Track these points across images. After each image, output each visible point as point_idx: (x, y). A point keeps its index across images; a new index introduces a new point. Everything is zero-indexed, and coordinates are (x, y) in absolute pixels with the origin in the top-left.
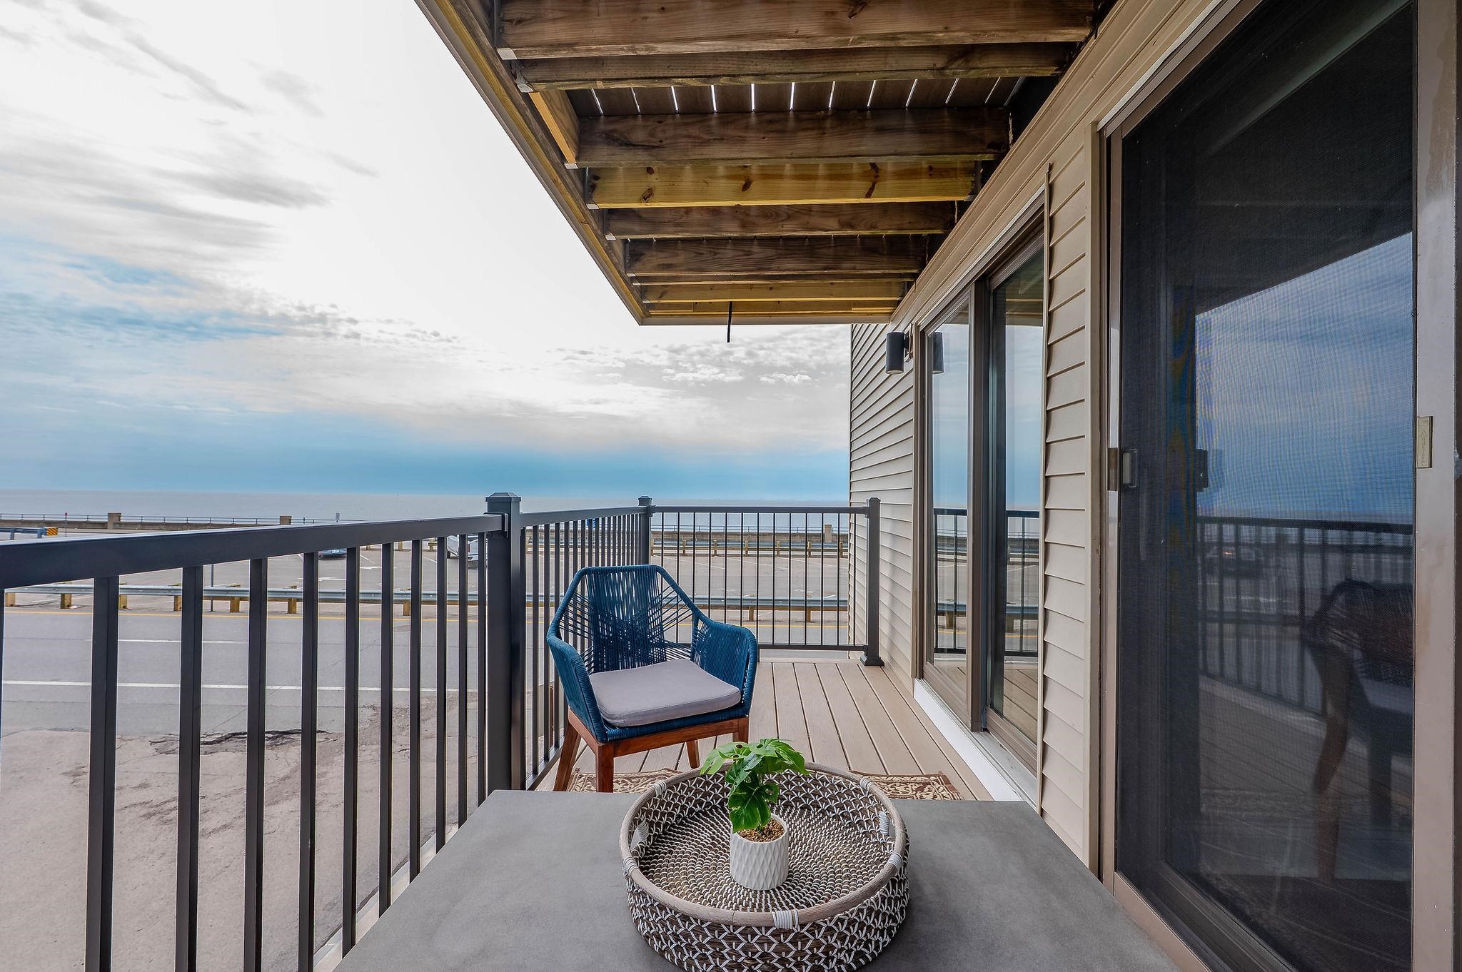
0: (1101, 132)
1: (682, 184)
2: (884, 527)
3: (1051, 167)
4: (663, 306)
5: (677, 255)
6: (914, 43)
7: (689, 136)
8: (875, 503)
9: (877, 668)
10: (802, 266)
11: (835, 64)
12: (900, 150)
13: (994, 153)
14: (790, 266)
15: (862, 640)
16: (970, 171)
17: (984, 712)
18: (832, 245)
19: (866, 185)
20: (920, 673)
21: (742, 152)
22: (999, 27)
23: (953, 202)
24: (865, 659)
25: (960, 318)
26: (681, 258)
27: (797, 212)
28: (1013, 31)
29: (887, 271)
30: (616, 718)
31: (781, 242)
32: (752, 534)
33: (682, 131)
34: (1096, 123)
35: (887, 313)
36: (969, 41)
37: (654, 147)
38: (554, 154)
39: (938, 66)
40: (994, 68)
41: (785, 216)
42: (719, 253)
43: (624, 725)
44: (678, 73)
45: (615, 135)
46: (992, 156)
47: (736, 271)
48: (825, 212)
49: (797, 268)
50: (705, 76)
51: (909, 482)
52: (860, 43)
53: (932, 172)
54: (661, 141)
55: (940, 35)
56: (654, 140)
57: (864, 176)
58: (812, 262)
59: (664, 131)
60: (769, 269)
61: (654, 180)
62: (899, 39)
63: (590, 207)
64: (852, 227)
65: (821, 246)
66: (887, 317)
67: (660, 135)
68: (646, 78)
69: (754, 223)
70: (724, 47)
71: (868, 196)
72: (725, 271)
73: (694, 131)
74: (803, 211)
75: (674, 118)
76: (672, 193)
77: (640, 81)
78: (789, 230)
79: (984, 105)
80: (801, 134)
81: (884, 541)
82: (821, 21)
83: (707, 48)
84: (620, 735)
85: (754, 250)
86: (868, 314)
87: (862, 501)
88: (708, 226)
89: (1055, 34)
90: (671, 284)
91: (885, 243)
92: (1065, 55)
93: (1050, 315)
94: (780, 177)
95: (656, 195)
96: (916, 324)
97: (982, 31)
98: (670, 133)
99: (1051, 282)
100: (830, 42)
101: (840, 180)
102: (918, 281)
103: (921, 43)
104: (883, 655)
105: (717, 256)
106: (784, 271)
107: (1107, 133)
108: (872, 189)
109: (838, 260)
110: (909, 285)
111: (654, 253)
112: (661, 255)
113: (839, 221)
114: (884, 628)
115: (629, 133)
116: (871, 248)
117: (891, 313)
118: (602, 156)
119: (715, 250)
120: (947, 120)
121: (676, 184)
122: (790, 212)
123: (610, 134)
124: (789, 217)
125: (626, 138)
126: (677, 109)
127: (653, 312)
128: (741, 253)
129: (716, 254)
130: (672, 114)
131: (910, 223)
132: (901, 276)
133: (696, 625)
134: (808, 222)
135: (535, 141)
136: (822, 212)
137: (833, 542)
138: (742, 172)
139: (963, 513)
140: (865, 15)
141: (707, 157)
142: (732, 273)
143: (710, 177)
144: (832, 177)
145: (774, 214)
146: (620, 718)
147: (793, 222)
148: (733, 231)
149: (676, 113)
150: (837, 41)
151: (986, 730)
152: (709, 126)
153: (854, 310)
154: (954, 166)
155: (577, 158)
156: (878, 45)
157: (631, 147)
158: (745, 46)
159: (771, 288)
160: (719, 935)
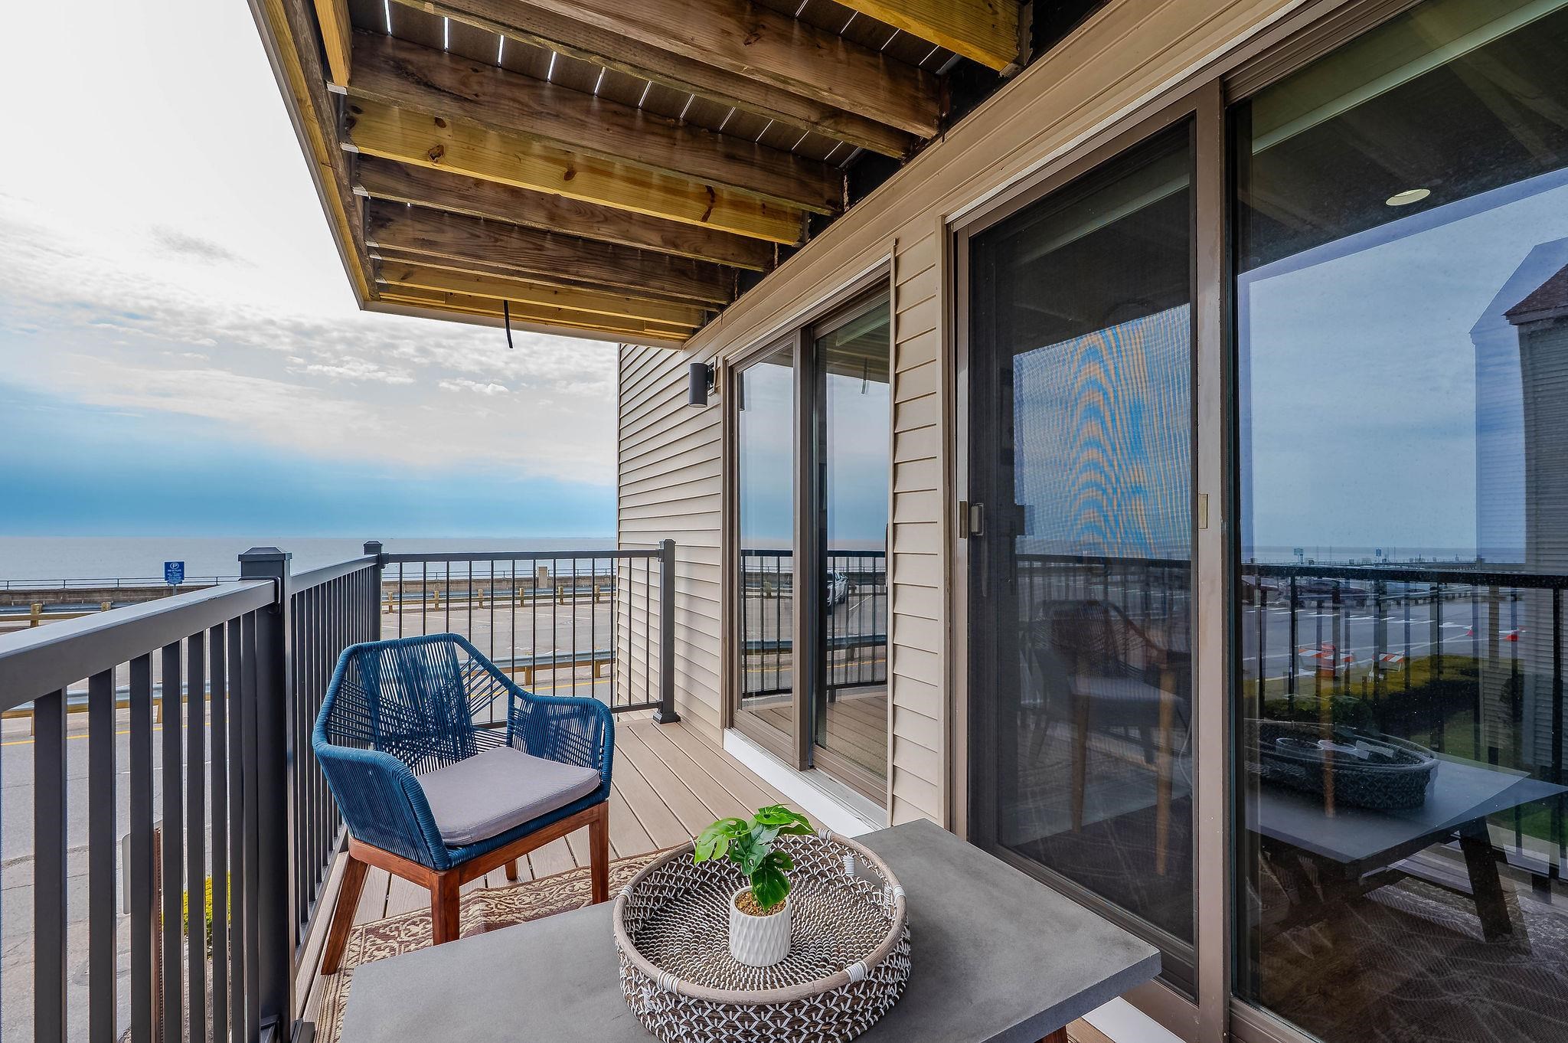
0: (948, 226)
1: (486, 151)
2: (680, 571)
3: (897, 241)
4: (400, 290)
5: (443, 232)
6: (801, 92)
7: (514, 100)
8: (670, 545)
9: (674, 724)
10: (605, 276)
11: (718, 84)
12: (753, 184)
13: (832, 210)
14: (591, 273)
15: (656, 696)
16: (799, 218)
17: (812, 749)
18: (639, 258)
19: (704, 208)
20: (730, 722)
21: (583, 138)
22: (871, 104)
23: (773, 243)
24: (659, 717)
25: (784, 359)
26: (448, 236)
27: (615, 215)
28: (883, 112)
29: (696, 298)
30: (459, 835)
31: (580, 242)
32: (441, 582)
33: (504, 90)
34: (944, 217)
35: (680, 339)
36: (846, 108)
37: (466, 99)
38: (316, 68)
39: (812, 119)
40: (857, 137)
41: (602, 218)
42: (501, 240)
43: (471, 841)
44: (541, 32)
45: (410, 67)
46: (829, 212)
47: (524, 267)
48: (646, 223)
49: (599, 276)
50: (574, 47)
51: (717, 522)
52: (753, 74)
53: (766, 210)
54: (477, 95)
55: (825, 94)
56: (468, 91)
57: (699, 198)
58: (617, 272)
59: (481, 84)
60: (567, 272)
61: (445, 136)
62: (789, 84)
63: (345, 147)
64: (676, 246)
65: (627, 257)
66: (678, 343)
67: (476, 88)
68: (497, 22)
69: (564, 218)
70: (610, 25)
71: (705, 219)
72: (509, 263)
73: (523, 95)
74: (623, 217)
75: (495, 71)
76: (470, 158)
77: (487, 22)
78: (604, 234)
79: (823, 161)
80: (648, 137)
81: (680, 587)
82: (717, 37)
83: (590, 19)
84: (467, 855)
85: (547, 246)
86: (660, 338)
87: (655, 542)
88: (505, 208)
89: (911, 125)
90: (428, 265)
91: (694, 268)
92: (913, 146)
93: (897, 376)
94: (610, 175)
95: (448, 156)
96: (724, 358)
97: (860, 104)
98: (490, 88)
99: (897, 347)
100: (724, 62)
101: (676, 195)
102: (725, 312)
103: (806, 94)
104: (679, 710)
105: (498, 244)
106: (584, 277)
107: (955, 228)
108: (708, 213)
109: (645, 276)
110: (711, 316)
111: (409, 222)
112: (419, 226)
113: (662, 236)
114: (679, 681)
115: (430, 71)
116: (681, 270)
117: (685, 341)
118: (387, 88)
119: (497, 236)
120: (793, 166)
121: (477, 148)
122: (609, 215)
123: (401, 63)
124: (606, 220)
125: (426, 76)
126: (499, 61)
127: (385, 296)
128: (532, 246)
129: (497, 240)
130: (493, 66)
131: (733, 254)
132: (708, 304)
133: (511, 702)
134: (628, 231)
135: (292, 41)
136: (643, 222)
137: (549, 587)
138: (564, 157)
139: (789, 554)
140: (758, 48)
141: (539, 132)
142: (517, 268)
143: (524, 153)
144: (667, 190)
145: (588, 212)
146: (466, 834)
147: (612, 227)
148: (537, 220)
149: (496, 66)
150: (731, 64)
151: (812, 767)
152: (541, 96)
153: (648, 331)
154: (784, 209)
155: (350, 82)
156: (768, 82)
157: (433, 91)
158: (634, 33)
159: (556, 292)
160: (799, 1012)
